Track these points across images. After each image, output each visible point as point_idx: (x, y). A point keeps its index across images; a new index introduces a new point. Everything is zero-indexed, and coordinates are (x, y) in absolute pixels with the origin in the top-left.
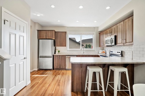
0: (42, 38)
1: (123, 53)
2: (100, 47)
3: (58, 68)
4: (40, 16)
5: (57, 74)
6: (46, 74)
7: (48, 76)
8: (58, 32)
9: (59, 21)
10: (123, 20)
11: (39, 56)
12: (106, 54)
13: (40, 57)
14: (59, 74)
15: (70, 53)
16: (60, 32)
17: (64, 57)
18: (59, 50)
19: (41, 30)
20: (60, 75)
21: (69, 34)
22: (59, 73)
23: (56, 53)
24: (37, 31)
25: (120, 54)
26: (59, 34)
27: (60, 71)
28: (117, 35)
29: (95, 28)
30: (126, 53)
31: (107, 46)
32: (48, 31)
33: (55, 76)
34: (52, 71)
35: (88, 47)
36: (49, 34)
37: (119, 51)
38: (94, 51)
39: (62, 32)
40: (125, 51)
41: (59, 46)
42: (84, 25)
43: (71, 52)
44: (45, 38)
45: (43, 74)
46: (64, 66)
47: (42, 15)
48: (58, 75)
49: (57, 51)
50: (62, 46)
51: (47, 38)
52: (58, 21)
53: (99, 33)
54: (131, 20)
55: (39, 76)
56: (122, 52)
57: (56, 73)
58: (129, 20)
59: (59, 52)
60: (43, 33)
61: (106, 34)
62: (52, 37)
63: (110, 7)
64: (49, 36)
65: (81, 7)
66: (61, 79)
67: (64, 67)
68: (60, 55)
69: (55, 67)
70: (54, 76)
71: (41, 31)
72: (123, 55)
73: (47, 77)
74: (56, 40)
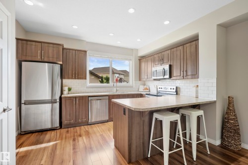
0: (30, 59)
1: (178, 90)
2: (140, 80)
3: (72, 124)
4: (34, 5)
5: (74, 136)
6: (49, 141)
7: (56, 144)
8: (69, 49)
9: (75, 27)
10: (182, 44)
11: (23, 102)
12: (149, 91)
13: (25, 104)
14: (80, 136)
15: (92, 93)
16: (73, 50)
17: (84, 100)
18: (70, 87)
19: (27, 41)
20: (84, 138)
22: (78, 132)
23: (64, 92)
25: (175, 91)
26: (71, 54)
27: (78, 128)
28: (172, 64)
29: (132, 49)
30: (182, 90)
31: (155, 80)
32: (46, 45)
33: (74, 140)
34: (58, 131)
35: (105, 81)
36: (50, 51)
37: (172, 88)
38: (132, 87)
39: (78, 51)
40: (181, 87)
41: (72, 78)
42: (119, 42)
43: (94, 89)
45: (41, 143)
46: (86, 117)
47: (41, 4)
48: (80, 139)
49: (66, 89)
50: (78, 79)
51: (46, 60)
53: (139, 60)
54: (194, 46)
55: (32, 150)
56: (177, 88)
57: (72, 134)
58: (191, 46)
60: (33, 47)
61: (154, 61)
63: (170, 21)
64: (51, 55)
65: (131, 11)
66: (91, 145)
67: (84, 120)
68: (76, 97)
69: (65, 122)
70: (71, 142)
71: (29, 42)
72: (178, 92)
73: (55, 146)
74: (64, 66)
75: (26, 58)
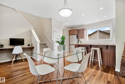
11: (70, 44)
21: (88, 29)
24: (68, 31)
26: (80, 31)
39: (82, 29)
50: (82, 38)
51: (73, 34)
59: (81, 42)
60: (71, 32)
62: (75, 33)
74: (78, 35)
75: (70, 35)
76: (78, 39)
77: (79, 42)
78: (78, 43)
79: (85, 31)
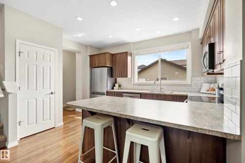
2: (203, 75)
8: (116, 54)
16: (118, 54)
17: (120, 95)
21: (136, 55)
23: (115, 88)
24: (89, 57)
26: (117, 57)
29: (191, 32)
32: (100, 55)
36: (102, 59)
43: (139, 86)
44: (97, 66)
50: (122, 77)
51: (100, 66)
52: (109, 37)
53: (202, 44)
59: (120, 86)
62: (105, 63)
64: (102, 62)
71: (93, 56)
74: (114, 68)
75: (93, 66)
76: (113, 79)
77: (117, 85)
78: (113, 89)
79: (129, 58)
